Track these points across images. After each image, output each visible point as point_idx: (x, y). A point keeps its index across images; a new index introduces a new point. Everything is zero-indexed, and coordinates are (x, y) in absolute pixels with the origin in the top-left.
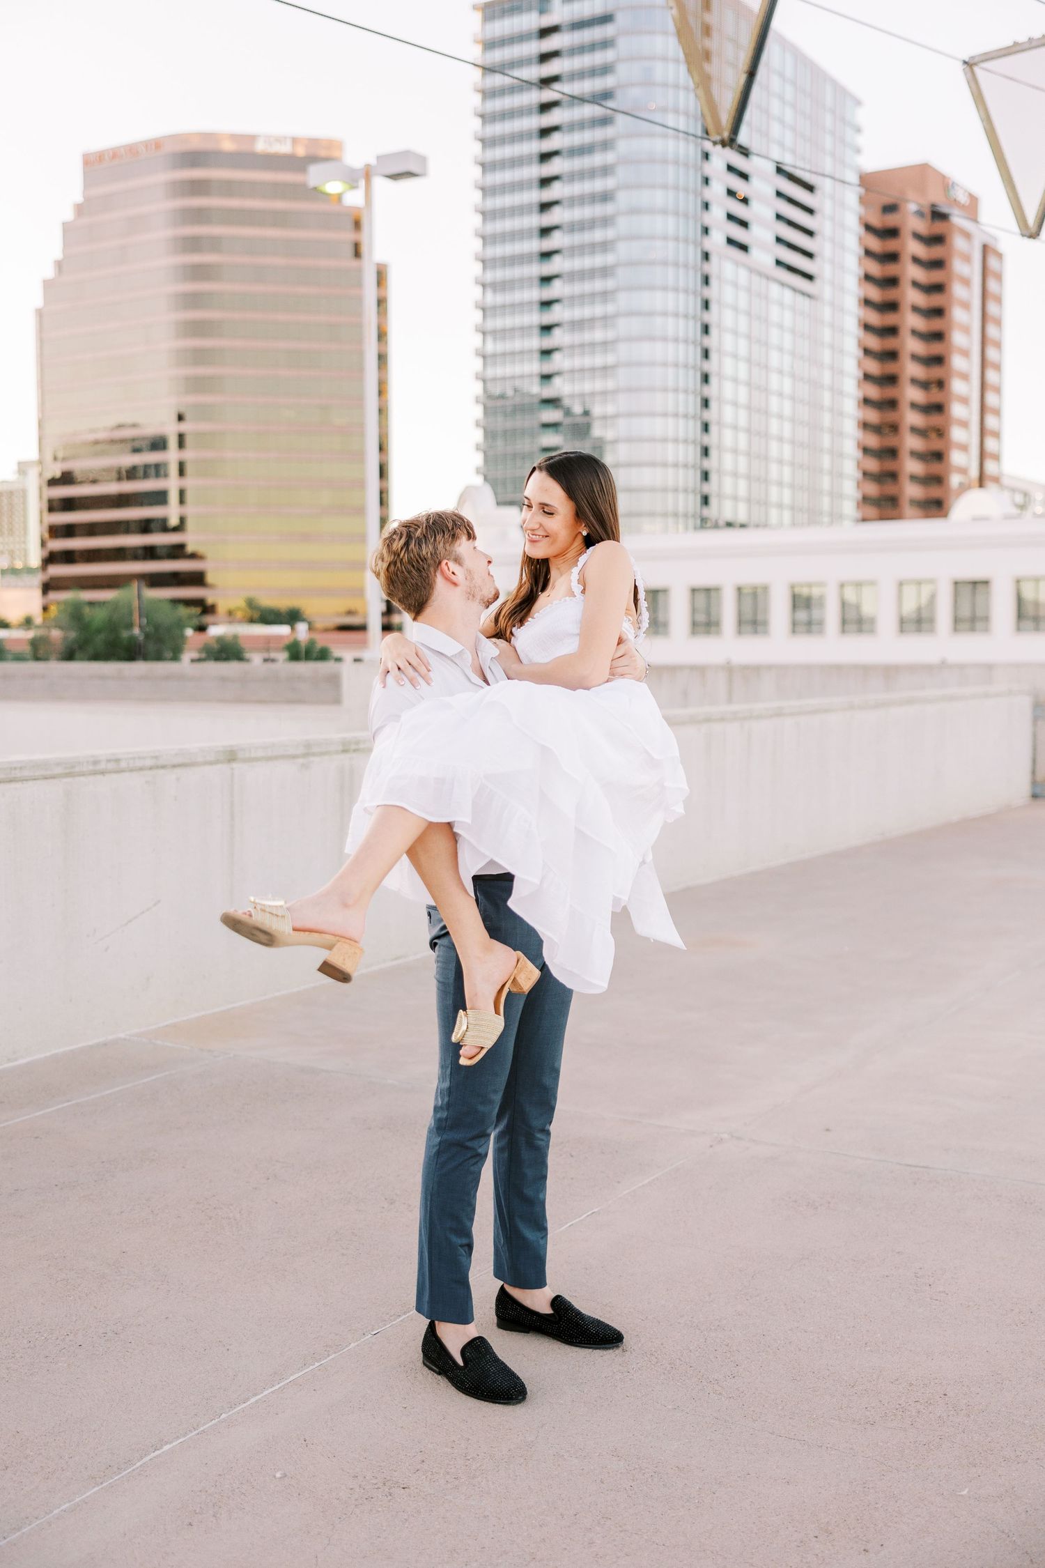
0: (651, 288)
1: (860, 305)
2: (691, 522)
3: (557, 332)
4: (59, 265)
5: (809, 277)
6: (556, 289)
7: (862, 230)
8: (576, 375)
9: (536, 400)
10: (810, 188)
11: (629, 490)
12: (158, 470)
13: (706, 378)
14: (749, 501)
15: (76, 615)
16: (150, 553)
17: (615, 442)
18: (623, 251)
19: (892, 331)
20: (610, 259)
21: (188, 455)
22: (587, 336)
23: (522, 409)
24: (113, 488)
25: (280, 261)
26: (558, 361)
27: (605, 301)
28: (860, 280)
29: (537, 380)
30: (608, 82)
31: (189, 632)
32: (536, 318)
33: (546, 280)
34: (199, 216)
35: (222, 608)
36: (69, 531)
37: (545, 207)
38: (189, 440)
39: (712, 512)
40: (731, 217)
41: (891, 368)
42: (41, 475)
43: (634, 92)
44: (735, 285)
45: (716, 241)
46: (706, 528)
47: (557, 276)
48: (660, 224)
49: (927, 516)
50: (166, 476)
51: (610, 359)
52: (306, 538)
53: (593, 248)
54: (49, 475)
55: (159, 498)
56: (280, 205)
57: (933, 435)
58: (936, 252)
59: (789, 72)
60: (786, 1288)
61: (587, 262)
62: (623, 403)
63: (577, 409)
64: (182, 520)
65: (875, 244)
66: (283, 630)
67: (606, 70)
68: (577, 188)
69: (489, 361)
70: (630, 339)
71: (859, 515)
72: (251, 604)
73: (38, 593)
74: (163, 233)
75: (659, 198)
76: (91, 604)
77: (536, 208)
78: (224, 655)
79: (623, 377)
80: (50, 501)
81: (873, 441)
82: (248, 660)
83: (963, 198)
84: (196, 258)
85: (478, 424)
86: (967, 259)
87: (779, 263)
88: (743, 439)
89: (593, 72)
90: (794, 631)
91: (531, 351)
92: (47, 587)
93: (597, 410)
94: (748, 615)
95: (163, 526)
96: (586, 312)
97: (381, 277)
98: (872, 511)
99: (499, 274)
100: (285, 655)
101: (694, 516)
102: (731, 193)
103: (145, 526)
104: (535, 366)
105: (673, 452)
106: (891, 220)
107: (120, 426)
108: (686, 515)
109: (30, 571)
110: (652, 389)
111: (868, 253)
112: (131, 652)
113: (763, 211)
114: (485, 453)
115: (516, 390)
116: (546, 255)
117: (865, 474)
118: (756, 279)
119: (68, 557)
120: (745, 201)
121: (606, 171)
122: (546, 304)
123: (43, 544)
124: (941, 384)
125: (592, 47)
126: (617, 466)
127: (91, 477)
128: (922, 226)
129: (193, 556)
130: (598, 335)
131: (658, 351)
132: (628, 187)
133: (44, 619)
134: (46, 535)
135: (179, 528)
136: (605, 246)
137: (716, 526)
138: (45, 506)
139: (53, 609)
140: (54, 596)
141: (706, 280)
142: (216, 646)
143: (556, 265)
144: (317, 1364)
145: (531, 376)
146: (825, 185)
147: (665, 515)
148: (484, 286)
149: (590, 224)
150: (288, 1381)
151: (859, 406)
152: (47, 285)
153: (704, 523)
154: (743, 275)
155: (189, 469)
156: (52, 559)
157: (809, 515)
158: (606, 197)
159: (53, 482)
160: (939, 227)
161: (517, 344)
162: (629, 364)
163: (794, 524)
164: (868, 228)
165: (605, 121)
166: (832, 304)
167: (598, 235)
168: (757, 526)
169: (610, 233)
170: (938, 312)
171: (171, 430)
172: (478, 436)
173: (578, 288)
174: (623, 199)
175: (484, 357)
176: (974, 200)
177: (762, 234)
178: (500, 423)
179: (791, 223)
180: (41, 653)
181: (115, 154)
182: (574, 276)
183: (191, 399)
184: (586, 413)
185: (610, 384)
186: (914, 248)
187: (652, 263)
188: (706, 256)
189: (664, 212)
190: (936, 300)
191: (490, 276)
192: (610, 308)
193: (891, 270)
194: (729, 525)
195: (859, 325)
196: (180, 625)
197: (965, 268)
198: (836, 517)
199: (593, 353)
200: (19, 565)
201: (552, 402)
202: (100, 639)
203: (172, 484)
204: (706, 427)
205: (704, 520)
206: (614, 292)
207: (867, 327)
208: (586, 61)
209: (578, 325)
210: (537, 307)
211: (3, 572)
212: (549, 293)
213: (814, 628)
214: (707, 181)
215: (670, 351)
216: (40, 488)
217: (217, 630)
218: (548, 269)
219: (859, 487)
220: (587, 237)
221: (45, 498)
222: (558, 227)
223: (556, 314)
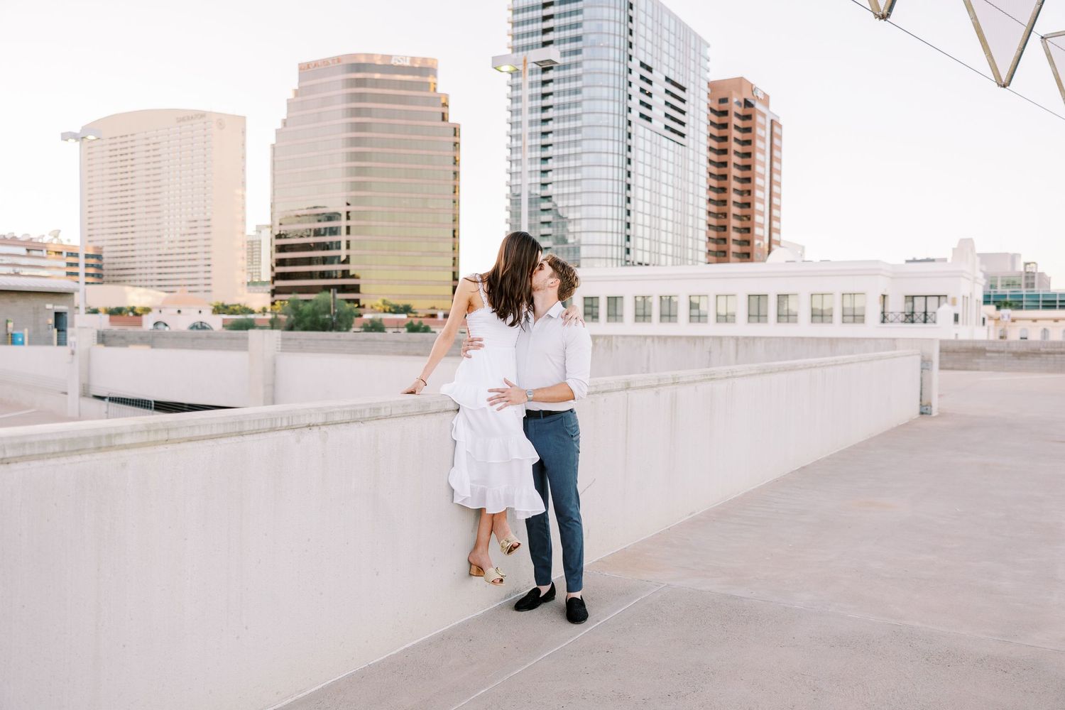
0: (600, 139)
1: (707, 150)
2: (619, 262)
3: (550, 161)
4: (285, 123)
5: (683, 135)
6: (550, 139)
7: (709, 111)
8: (561, 184)
9: (539, 197)
10: (683, 89)
11: (587, 245)
12: (334, 231)
13: (629, 187)
14: (650, 252)
15: (295, 306)
18: (586, 119)
19: (724, 164)
20: (579, 123)
21: (350, 223)
22: (566, 164)
24: (312, 240)
25: (403, 122)
26: (551, 177)
27: (576, 146)
28: (708, 137)
29: (539, 186)
30: (579, 31)
31: (355, 317)
32: (539, 154)
33: (544, 134)
34: (360, 97)
35: (368, 306)
36: (287, 262)
37: (544, 96)
38: (353, 215)
39: (631, 257)
40: (642, 103)
41: (723, 183)
42: (271, 232)
43: (592, 37)
44: (644, 138)
45: (634, 115)
46: (628, 265)
47: (551, 132)
48: (604, 106)
49: (741, 262)
50: (340, 234)
51: (578, 176)
52: (413, 268)
53: (570, 118)
54: (277, 233)
55: (335, 246)
56: (403, 92)
57: (745, 218)
58: (747, 124)
59: (672, 29)
61: (567, 125)
62: (585, 199)
64: (348, 257)
65: (715, 119)
66: (404, 316)
67: (578, 25)
68: (561, 87)
69: (514, 176)
70: (588, 166)
71: (707, 261)
72: (384, 302)
73: (269, 295)
74: (341, 106)
75: (605, 92)
76: (304, 301)
77: (540, 97)
78: (374, 329)
79: (585, 185)
80: (277, 247)
81: (714, 222)
82: (386, 332)
83: (761, 96)
84: (358, 120)
85: (507, 209)
86: (764, 127)
87: (666, 127)
88: (647, 218)
89: (571, 27)
90: (690, 321)
91: (536, 171)
92: (274, 292)
94: (666, 311)
95: (336, 261)
96: (566, 151)
97: (456, 132)
98: (714, 258)
99: (519, 131)
100: (406, 329)
101: (621, 259)
102: (642, 90)
103: (325, 260)
104: (539, 179)
105: (610, 225)
106: (724, 107)
107: (315, 207)
108: (617, 259)
109: (264, 283)
110: (600, 192)
111: (712, 123)
112: (324, 327)
113: (658, 100)
114: (510, 224)
116: (545, 121)
117: (709, 238)
118: (654, 135)
119: (287, 276)
120: (650, 95)
121: (577, 78)
122: (545, 146)
123: (273, 269)
124: (749, 192)
125: (571, 14)
127: (300, 234)
128: (740, 110)
129: (353, 277)
130: (572, 163)
131: (604, 172)
132: (588, 86)
133: (273, 309)
134: (274, 265)
135: (346, 262)
136: (576, 117)
137: (633, 265)
138: (274, 248)
139: (277, 303)
140: (277, 297)
141: (629, 136)
142: (370, 325)
143: (551, 126)
145: (536, 184)
146: (691, 87)
147: (606, 258)
148: (511, 136)
149: (569, 105)
151: (707, 203)
152: (278, 132)
153: (627, 263)
154: (648, 132)
155: (352, 230)
156: (277, 277)
157: (683, 260)
158: (577, 91)
159: (279, 236)
160: (748, 111)
161: (529, 167)
162: (588, 179)
163: (673, 265)
164: (712, 110)
165: (577, 52)
166: (694, 150)
167: (573, 111)
168: (654, 265)
169: (579, 110)
170: (748, 155)
171: (342, 210)
173: (561, 139)
174: (586, 93)
175: (511, 174)
176: (767, 97)
177: (658, 112)
179: (673, 107)
180: (276, 326)
181: (316, 64)
182: (559, 132)
183: (354, 193)
185: (578, 189)
186: (736, 121)
187: (600, 126)
188: (630, 123)
189: (608, 100)
190: (747, 149)
191: (514, 132)
192: (579, 149)
193: (724, 132)
194: (640, 264)
195: (707, 161)
196: (350, 313)
197: (762, 132)
198: (695, 261)
199: (569, 173)
200: (257, 280)
201: (547, 198)
202: (307, 320)
203: (343, 238)
205: (627, 261)
206: (580, 141)
207: (711, 162)
208: (567, 20)
209: (561, 158)
210: (539, 148)
211: (248, 284)
212: (546, 141)
213: (702, 319)
214: (630, 84)
215: (610, 172)
216: (271, 239)
217: (367, 316)
218: (546, 128)
219: (706, 246)
220: (567, 112)
221: (274, 245)
222: (551, 107)
223: (549, 152)
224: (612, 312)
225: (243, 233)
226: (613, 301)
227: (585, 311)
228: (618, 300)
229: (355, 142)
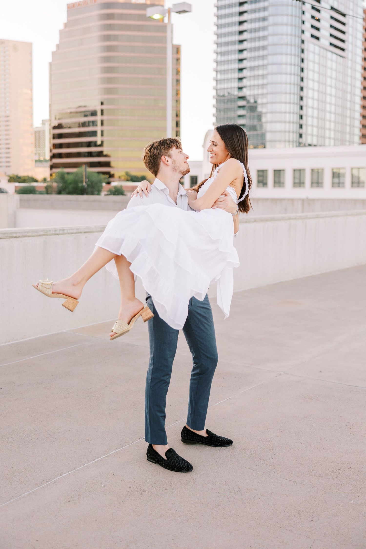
0: (281, 54)
1: (362, 60)
2: (295, 144)
3: (245, 71)
4: (58, 46)
5: (343, 50)
6: (245, 55)
7: (363, 30)
8: (252, 88)
9: (236, 97)
10: (344, 15)
11: (271, 132)
12: (94, 123)
13: (302, 89)
14: (317, 136)
15: (62, 177)
16: (90, 154)
17: (266, 113)
18: (271, 40)
20: (265, 43)
21: (105, 118)
22: (256, 73)
23: (230, 101)
24: (77, 130)
25: (140, 44)
26: (245, 82)
27: (263, 59)
28: (363, 51)
29: (237, 89)
31: (104, 184)
32: (237, 66)
33: (241, 51)
35: (116, 175)
36: (60, 146)
37: (241, 23)
38: (105, 112)
39: (303, 140)
40: (313, 26)
42: (50, 125)
44: (314, 53)
45: (307, 36)
46: (301, 146)
47: (245, 50)
48: (285, 29)
50: (96, 125)
51: (265, 81)
53: (259, 39)
54: (53, 125)
55: (94, 134)
56: (140, 23)
60: (296, 428)
61: (257, 44)
62: (270, 98)
63: (252, 101)
64: (102, 142)
68: (253, 16)
69: (218, 82)
70: (273, 74)
71: (361, 142)
72: (127, 174)
73: (49, 169)
74: (96, 34)
75: (285, 19)
76: (68, 173)
77: (237, 24)
78: (117, 193)
79: (270, 88)
80: (54, 135)
82: (126, 195)
84: (109, 43)
85: (214, 106)
87: (331, 44)
88: (316, 112)
90: (333, 187)
91: (234, 78)
92: (52, 167)
93: (259, 101)
94: (315, 180)
95: (95, 144)
96: (256, 63)
97: (177, 50)
98: (365, 140)
99: (223, 49)
101: (296, 142)
102: (313, 17)
103: (89, 144)
104: (236, 84)
105: (288, 117)
107: (80, 107)
108: (293, 142)
109: (46, 161)
110: (281, 93)
112: (82, 192)
113: (325, 24)
114: (216, 117)
115: (228, 93)
116: (241, 42)
117: (363, 126)
118: (322, 50)
119: (60, 156)
120: (318, 20)
121: (265, 9)
122: (241, 60)
123: (51, 151)
126: (267, 122)
127: (69, 126)
129: (106, 156)
130: (261, 72)
131: (284, 78)
132: (273, 15)
133: (51, 179)
134: (52, 147)
135: (101, 145)
136: (264, 38)
137: (305, 146)
138: (52, 136)
139: (54, 175)
140: (54, 170)
141: (303, 51)
142: (114, 190)
143: (245, 45)
144: (121, 448)
145: (234, 88)
146: (350, 14)
147: (285, 141)
148: (217, 53)
149: (259, 29)
150: (110, 454)
151: (361, 100)
152: (53, 53)
153: (300, 144)
154: (317, 49)
155: (105, 123)
156: (54, 156)
157: (343, 142)
158: (264, 19)
159: (54, 128)
161: (230, 76)
162: (272, 83)
163: (335, 145)
166: (352, 60)
167: (261, 34)
168: (321, 146)
169: (266, 33)
171: (98, 108)
172: (214, 111)
173: (253, 54)
174: (271, 20)
175: (217, 81)
177: (325, 33)
178: (222, 106)
179: (336, 29)
180: (49, 191)
182: (252, 50)
183: (106, 97)
184: (255, 102)
185: (265, 91)
187: (281, 44)
188: (303, 42)
189: (287, 25)
191: (219, 50)
192: (265, 62)
194: (310, 145)
195: (362, 68)
196: (101, 182)
198: (351, 142)
199: (258, 79)
200: (42, 158)
201: (242, 98)
202: (71, 187)
203: (98, 128)
204: (301, 108)
205: (300, 143)
206: (267, 56)
207: (365, 69)
209: (253, 68)
210: (237, 61)
211: (36, 161)
212: (242, 56)
213: (341, 185)
214: (303, 13)
215: (288, 79)
216: (50, 130)
217: (114, 184)
218: (241, 47)
219: (360, 130)
220: (257, 34)
221: (52, 134)
222: (245, 31)
223: (245, 64)
224: (277, 180)
225: (32, 125)
226: (278, 173)
227: (258, 180)
228: (282, 172)
229: (107, 59)
